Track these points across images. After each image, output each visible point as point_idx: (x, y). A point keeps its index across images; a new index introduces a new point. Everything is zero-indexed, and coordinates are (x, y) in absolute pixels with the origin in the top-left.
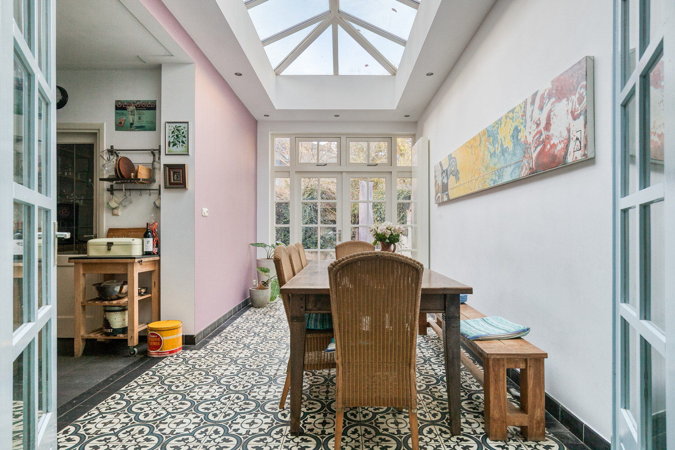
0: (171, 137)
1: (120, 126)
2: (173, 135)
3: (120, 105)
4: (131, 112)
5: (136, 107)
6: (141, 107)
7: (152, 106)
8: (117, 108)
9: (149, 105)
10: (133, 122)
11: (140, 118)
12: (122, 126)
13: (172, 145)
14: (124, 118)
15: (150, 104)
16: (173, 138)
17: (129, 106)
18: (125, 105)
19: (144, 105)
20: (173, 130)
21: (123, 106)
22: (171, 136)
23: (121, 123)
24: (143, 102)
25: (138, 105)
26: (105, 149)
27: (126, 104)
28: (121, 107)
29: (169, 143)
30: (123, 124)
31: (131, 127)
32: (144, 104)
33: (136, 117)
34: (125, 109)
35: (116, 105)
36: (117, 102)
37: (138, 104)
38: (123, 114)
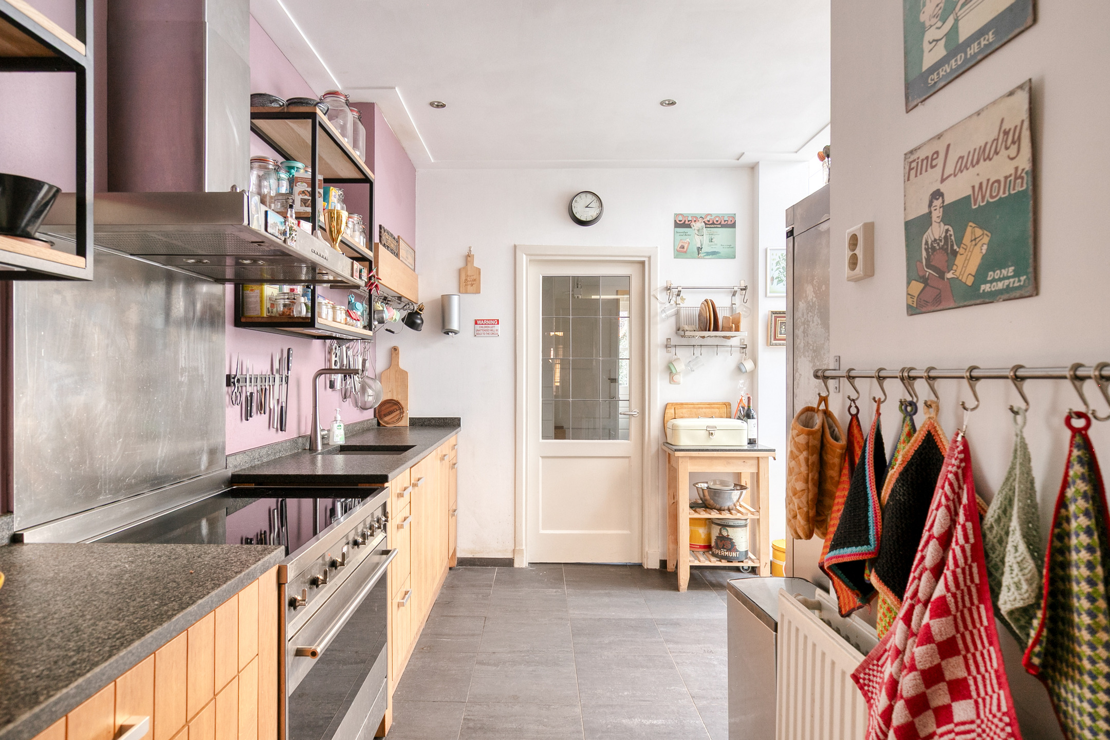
0: (774, 270)
1: (681, 252)
2: (778, 267)
3: (680, 221)
4: (698, 230)
5: (706, 224)
6: (713, 223)
7: (729, 223)
8: (677, 225)
9: (725, 221)
10: (701, 245)
11: (711, 240)
12: (685, 252)
13: (776, 281)
14: (688, 240)
15: (726, 219)
16: (778, 271)
17: (695, 221)
18: (689, 221)
19: (717, 221)
20: (779, 259)
21: (687, 223)
22: (775, 268)
23: (683, 247)
24: (717, 216)
25: (709, 221)
26: (659, 287)
27: (690, 219)
28: (682, 224)
29: (772, 279)
30: (685, 248)
31: (699, 254)
32: (717, 219)
33: (706, 239)
34: (689, 226)
35: (675, 221)
36: (677, 215)
37: (708, 218)
38: (686, 234)
